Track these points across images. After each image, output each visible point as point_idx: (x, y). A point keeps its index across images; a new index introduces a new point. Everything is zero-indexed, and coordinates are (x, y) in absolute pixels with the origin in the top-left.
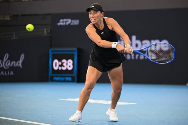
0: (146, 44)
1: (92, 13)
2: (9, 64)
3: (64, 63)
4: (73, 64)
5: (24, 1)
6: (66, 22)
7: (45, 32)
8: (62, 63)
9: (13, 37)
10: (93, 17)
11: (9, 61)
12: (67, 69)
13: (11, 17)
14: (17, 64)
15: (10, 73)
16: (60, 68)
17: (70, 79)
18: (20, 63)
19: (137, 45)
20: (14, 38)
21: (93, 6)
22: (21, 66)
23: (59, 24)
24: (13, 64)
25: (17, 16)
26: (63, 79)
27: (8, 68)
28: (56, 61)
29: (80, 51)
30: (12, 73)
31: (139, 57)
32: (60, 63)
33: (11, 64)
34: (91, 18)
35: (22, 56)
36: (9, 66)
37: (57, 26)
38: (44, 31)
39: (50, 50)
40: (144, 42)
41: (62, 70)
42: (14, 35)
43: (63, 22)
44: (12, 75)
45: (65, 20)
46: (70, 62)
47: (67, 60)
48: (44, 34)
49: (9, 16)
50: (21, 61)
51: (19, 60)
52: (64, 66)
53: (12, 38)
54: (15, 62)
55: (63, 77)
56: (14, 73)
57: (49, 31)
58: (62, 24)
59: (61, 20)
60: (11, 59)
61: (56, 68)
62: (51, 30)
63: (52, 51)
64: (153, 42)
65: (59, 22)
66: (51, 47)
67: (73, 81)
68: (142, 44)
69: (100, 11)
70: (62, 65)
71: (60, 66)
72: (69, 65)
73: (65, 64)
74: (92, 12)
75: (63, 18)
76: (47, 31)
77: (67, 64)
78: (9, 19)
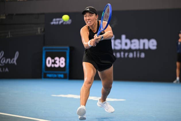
0: (135, 43)
1: (88, 16)
2: (4, 61)
3: (57, 60)
4: (65, 62)
5: (19, 1)
6: (59, 21)
7: (39, 31)
8: (55, 61)
9: (8, 35)
10: (89, 20)
11: (4, 58)
12: (59, 67)
13: (6, 16)
14: (12, 62)
15: (5, 70)
16: (53, 66)
17: (62, 76)
18: (14, 61)
19: (126, 44)
20: (10, 36)
21: (89, 9)
22: (16, 63)
23: (52, 23)
24: (8, 61)
25: (12, 15)
26: (55, 76)
27: (4, 65)
28: (49, 59)
29: (72, 49)
30: (7, 70)
31: (128, 55)
32: (53, 61)
33: (6, 61)
34: (86, 20)
35: (17, 54)
36: (4, 63)
37: (50, 25)
38: (37, 30)
39: (44, 48)
40: (133, 41)
41: (54, 67)
42: (9, 34)
43: (56, 21)
44: (7, 72)
45: (58, 19)
46: (63, 59)
47: (60, 58)
48: (38, 32)
49: (4, 15)
50: (15, 59)
51: (14, 57)
52: (56, 64)
53: (7, 37)
54: (10, 60)
55: (55, 74)
56: (9, 70)
57: (43, 30)
58: (55, 23)
59: (54, 20)
60: (6, 56)
61: (49, 65)
62: (44, 29)
63: (45, 49)
64: (142, 41)
65: (52, 21)
66: (44, 44)
67: (65, 78)
68: (131, 43)
69: (95, 13)
70: (54, 63)
71: (53, 63)
72: (61, 62)
73: (57, 62)
74: (88, 14)
75: (56, 18)
76: (41, 29)
77: (59, 62)
78: (4, 18)
